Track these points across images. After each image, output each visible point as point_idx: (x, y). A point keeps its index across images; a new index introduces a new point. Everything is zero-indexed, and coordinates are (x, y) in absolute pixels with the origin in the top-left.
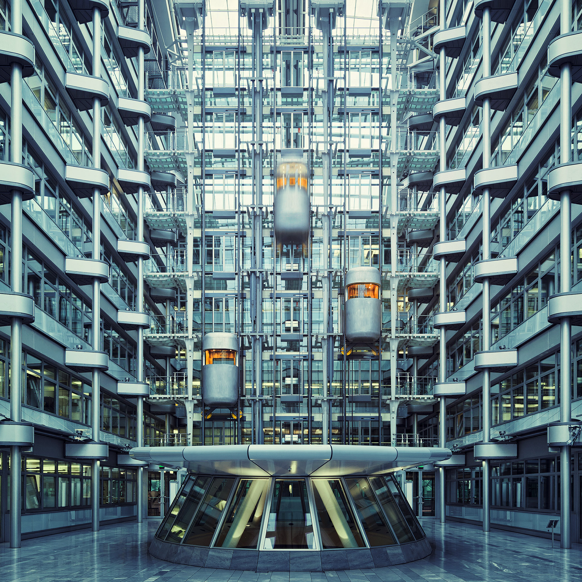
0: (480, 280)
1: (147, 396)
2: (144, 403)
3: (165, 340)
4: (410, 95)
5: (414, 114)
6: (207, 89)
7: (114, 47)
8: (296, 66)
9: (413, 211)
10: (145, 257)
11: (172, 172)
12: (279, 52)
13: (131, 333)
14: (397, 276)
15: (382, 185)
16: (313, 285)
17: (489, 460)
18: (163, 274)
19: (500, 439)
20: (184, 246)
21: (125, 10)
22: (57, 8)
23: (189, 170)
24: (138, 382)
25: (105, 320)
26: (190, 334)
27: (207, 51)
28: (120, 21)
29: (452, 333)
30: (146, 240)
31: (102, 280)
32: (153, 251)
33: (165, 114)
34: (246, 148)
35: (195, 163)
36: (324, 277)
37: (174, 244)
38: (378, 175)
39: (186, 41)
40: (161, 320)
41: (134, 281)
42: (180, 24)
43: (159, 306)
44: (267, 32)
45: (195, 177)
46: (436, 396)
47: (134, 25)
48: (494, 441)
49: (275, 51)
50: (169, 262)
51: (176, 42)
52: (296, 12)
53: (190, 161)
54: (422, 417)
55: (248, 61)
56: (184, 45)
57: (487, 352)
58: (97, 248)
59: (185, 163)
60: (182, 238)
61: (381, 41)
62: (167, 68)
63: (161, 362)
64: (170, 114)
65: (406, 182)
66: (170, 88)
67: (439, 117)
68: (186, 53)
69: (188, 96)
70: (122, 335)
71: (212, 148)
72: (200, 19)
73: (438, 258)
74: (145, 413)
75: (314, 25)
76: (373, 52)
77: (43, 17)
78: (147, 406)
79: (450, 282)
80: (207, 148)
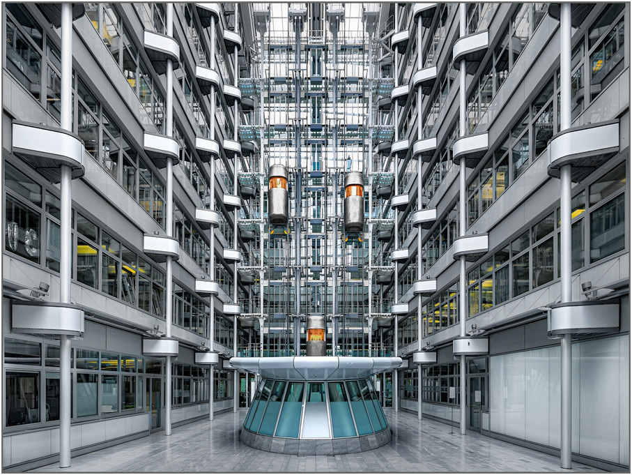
0: (416, 225)
1: (239, 315)
2: (238, 319)
3: (249, 270)
4: (379, 82)
5: (381, 97)
6: (272, 78)
7: (222, 46)
8: (318, 60)
9: (380, 172)
10: (238, 208)
11: (253, 142)
12: (309, 50)
13: (230, 266)
14: (372, 222)
15: (364, 152)
16: (327, 229)
17: (422, 364)
18: (248, 220)
19: (427, 348)
20: (259, 199)
21: (228, 17)
22: (191, 16)
23: (262, 140)
24: (234, 304)
25: (217, 256)
26: (262, 267)
27: (271, 49)
28: (225, 27)
29: (402, 265)
30: (238, 195)
31: (216, 226)
32: (242, 203)
33: (249, 97)
34: (291, 124)
35: (265, 135)
36: (333, 223)
37: (254, 198)
38: (362, 144)
39: (260, 41)
40: (247, 255)
41: (232, 226)
42: (257, 27)
43: (245, 244)
44: (304, 34)
45: (265, 146)
46: (393, 314)
47: (232, 29)
48: (424, 350)
49: (308, 49)
50: (251, 211)
51: (254, 42)
52: (318, 18)
53: (262, 133)
54: (385, 330)
55: (293, 56)
56: (259, 44)
57: (420, 281)
58: (212, 201)
59: (259, 135)
60: (258, 192)
61: (364, 41)
62: (250, 62)
63: (246, 287)
64: (251, 97)
65: (377, 150)
66: (252, 77)
67: (395, 99)
68: (260, 50)
69: (261, 83)
70: (226, 268)
71: (273, 124)
72: (267, 24)
73: (394, 208)
74: (238, 328)
75: (328, 29)
76: (360, 50)
77: (184, 23)
78: (239, 321)
79: (400, 226)
80: (271, 124)
